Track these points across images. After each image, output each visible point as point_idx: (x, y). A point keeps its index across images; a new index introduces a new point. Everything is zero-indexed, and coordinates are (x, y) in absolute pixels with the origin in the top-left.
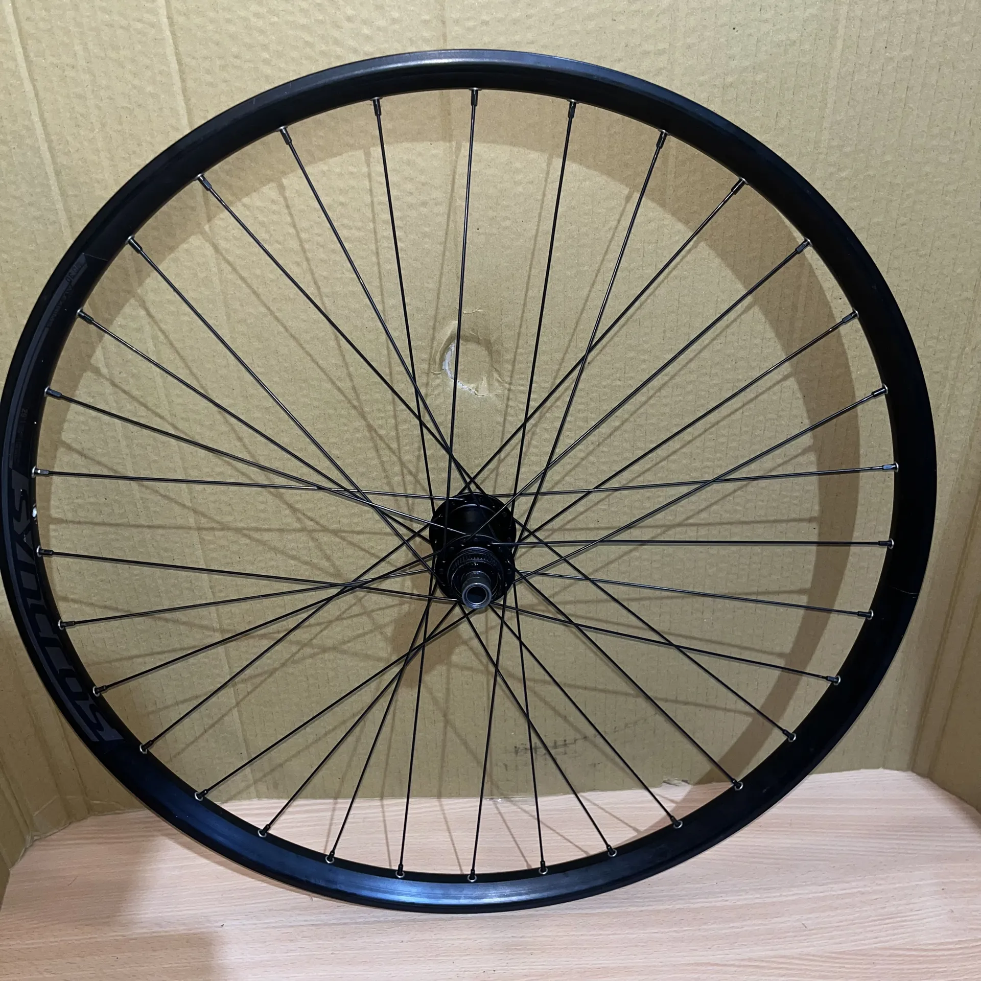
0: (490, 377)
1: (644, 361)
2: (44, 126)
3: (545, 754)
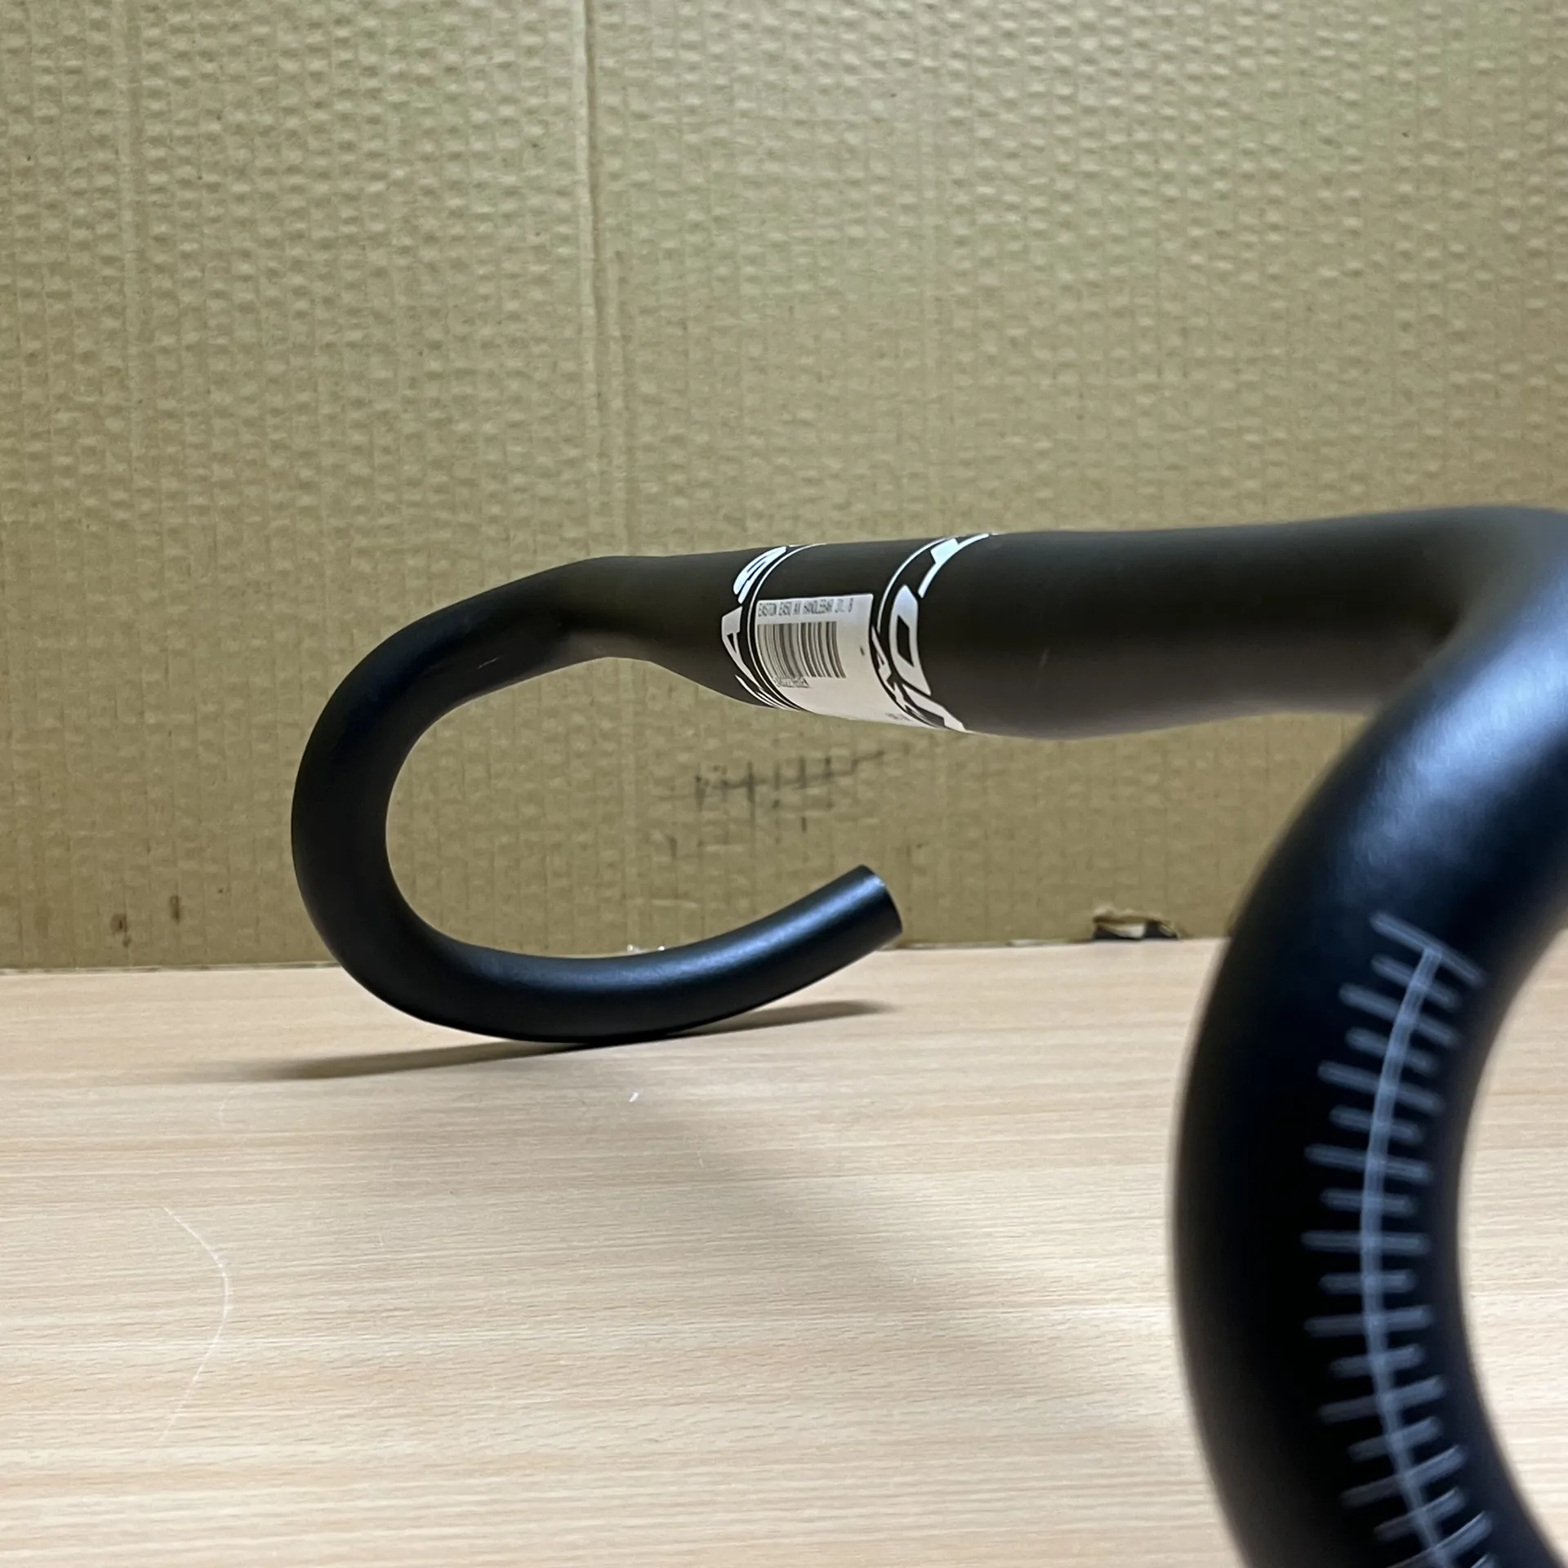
3: (776, 804)
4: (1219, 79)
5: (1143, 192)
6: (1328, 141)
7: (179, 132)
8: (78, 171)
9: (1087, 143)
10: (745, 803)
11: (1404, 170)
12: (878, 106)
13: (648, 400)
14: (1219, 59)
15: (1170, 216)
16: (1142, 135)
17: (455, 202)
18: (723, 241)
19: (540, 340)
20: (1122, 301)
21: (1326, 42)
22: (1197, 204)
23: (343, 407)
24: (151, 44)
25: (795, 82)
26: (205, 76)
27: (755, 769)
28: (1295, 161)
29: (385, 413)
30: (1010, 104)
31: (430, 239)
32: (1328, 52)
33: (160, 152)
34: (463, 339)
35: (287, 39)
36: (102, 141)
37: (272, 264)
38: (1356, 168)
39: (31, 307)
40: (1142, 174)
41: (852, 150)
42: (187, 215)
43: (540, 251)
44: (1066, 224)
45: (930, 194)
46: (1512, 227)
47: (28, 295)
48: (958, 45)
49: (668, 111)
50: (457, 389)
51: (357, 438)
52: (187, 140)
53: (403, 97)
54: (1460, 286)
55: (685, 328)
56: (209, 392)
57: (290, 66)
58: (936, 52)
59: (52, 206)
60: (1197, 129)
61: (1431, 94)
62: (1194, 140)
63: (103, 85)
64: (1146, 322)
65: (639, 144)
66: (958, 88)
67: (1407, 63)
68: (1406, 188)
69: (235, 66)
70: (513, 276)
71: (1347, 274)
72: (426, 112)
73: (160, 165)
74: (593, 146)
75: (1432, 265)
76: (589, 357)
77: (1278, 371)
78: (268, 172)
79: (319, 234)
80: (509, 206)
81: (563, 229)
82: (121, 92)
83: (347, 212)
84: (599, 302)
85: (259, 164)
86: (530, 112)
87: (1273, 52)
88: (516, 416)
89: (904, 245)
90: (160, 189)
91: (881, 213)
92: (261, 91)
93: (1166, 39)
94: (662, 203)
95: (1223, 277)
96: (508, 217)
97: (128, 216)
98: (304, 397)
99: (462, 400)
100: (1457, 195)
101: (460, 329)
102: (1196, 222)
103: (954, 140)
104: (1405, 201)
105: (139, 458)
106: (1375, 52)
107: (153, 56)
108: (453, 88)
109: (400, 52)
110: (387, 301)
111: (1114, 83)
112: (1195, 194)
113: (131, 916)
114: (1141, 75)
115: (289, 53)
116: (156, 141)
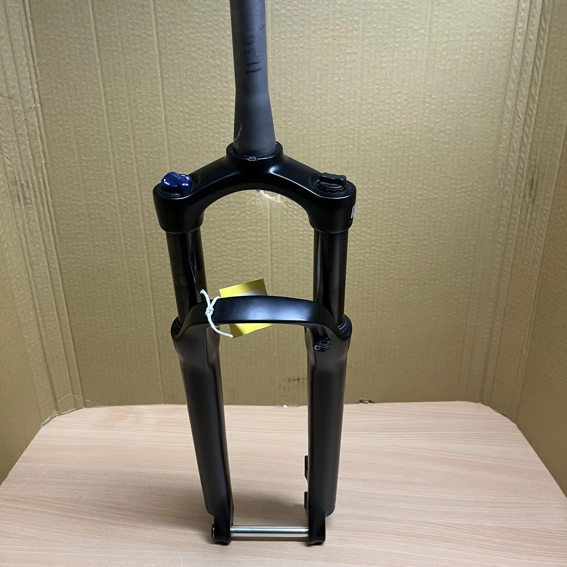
2: (102, 75)
3: (303, 383)
4: (392, 262)
5: (376, 282)
6: (413, 273)
9: (366, 273)
10: (297, 382)
11: (427, 278)
15: (381, 286)
16: (377, 272)
20: (371, 300)
22: (387, 284)
27: (299, 377)
28: (406, 276)
32: (414, 257)
38: (418, 278)
40: (376, 278)
44: (361, 287)
46: (447, 288)
49: (286, 267)
53: (236, 265)
54: (436, 298)
57: (215, 259)
60: (387, 270)
61: (434, 265)
64: (375, 304)
65: (280, 273)
67: (430, 259)
68: (427, 281)
71: (414, 296)
74: (272, 273)
75: (431, 294)
77: (400, 312)
86: (260, 267)
87: (404, 257)
93: (383, 255)
94: (285, 283)
95: (391, 296)
100: (437, 282)
102: (386, 287)
104: (427, 284)
106: (423, 257)
108: (246, 263)
109: (235, 257)
111: (372, 262)
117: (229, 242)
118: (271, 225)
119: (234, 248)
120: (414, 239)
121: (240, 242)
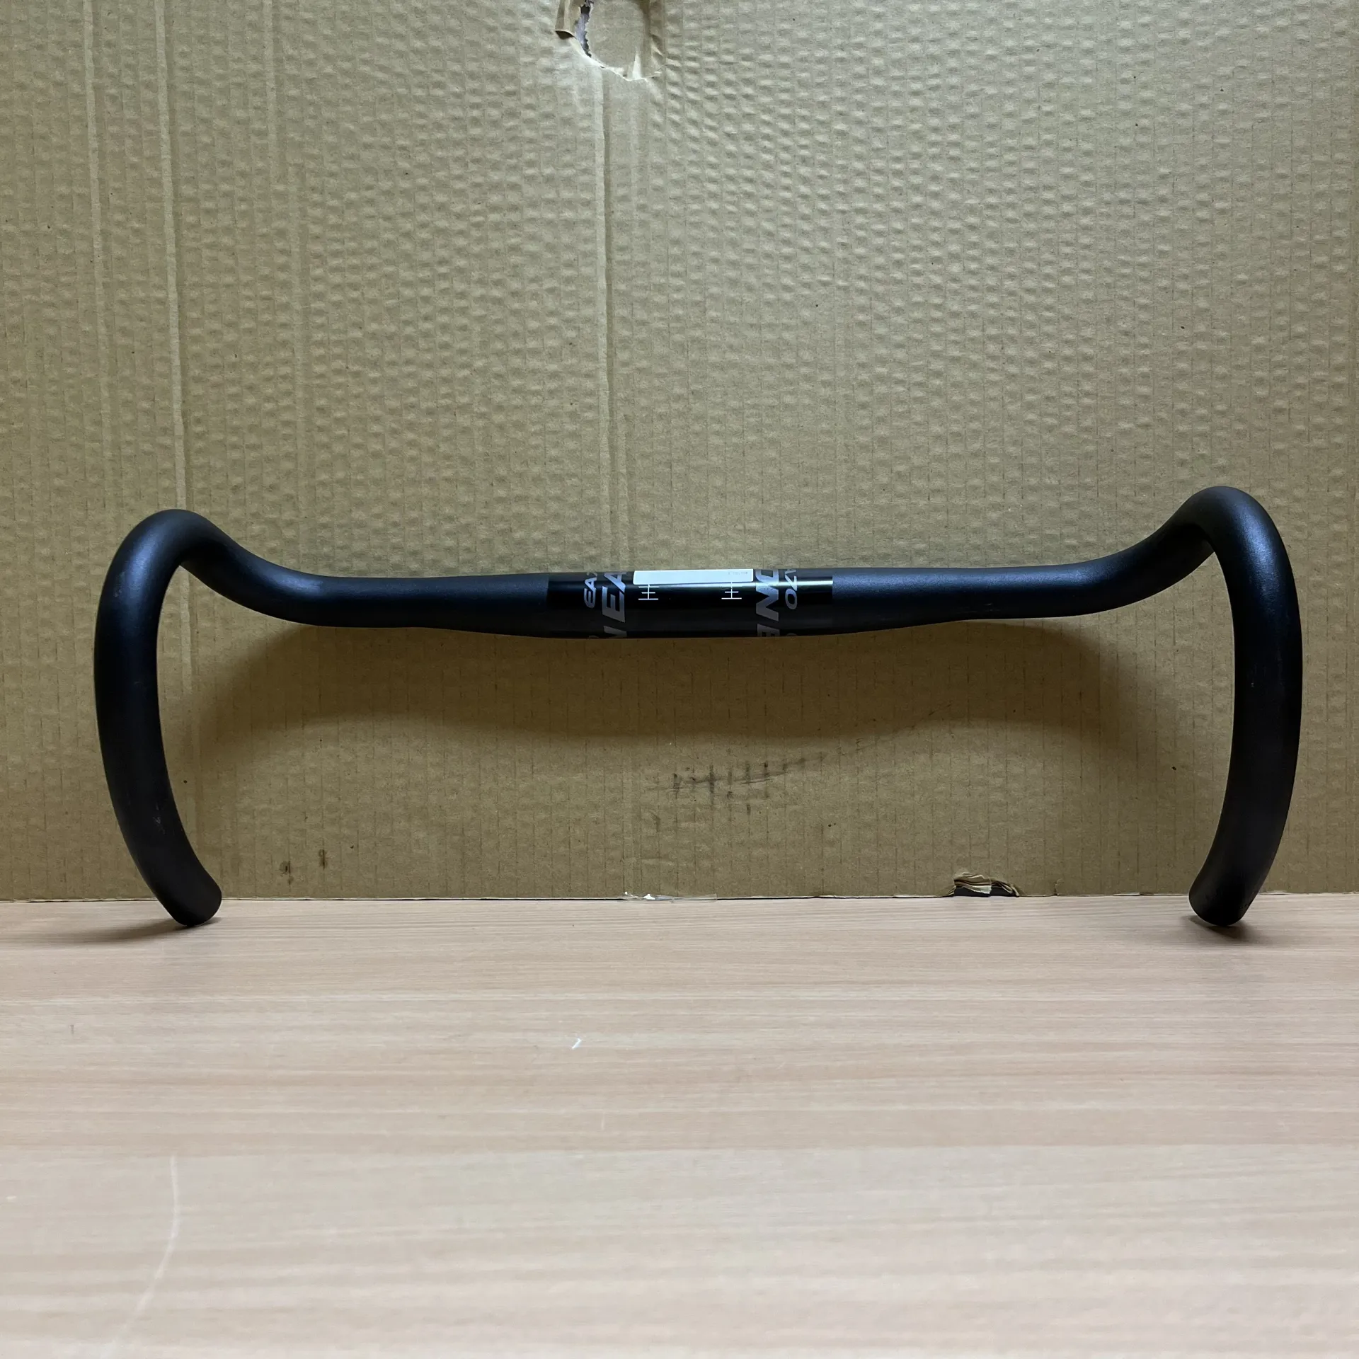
0: (645, 49)
1: (878, 16)
3: (730, 794)
4: (1047, 291)
5: (993, 370)
6: (1126, 333)
7: (334, 338)
8: (267, 364)
9: (953, 337)
10: (708, 793)
11: (1181, 353)
12: (806, 313)
13: (644, 516)
14: (1048, 277)
15: (1011, 387)
16: (992, 331)
17: (516, 383)
18: (697, 407)
19: (574, 475)
20: (977, 446)
21: (1125, 264)
22: (1032, 377)
23: (439, 520)
24: (316, 279)
25: (749, 298)
26: (354, 300)
27: (714, 769)
28: (1102, 348)
29: (468, 525)
30: (899, 311)
31: (500, 408)
32: (1126, 271)
33: (321, 351)
34: (520, 475)
35: (406, 275)
36: (284, 344)
37: (393, 425)
38: (1147, 352)
39: (235, 455)
40: (993, 358)
41: (787, 343)
42: (339, 393)
43: (573, 416)
44: (938, 393)
45: (842, 374)
46: (1261, 392)
47: (235, 447)
48: (863, 271)
49: (662, 319)
50: (516, 508)
51: (449, 542)
52: (338, 343)
53: (483, 313)
54: (1221, 434)
55: (671, 467)
56: (351, 511)
57: (407, 292)
58: (847, 276)
59: (251, 388)
60: (1032, 326)
61: (1202, 299)
62: (1030, 333)
63: (286, 307)
64: (995, 460)
65: (641, 342)
66: (862, 300)
67: (1185, 277)
68: (1183, 365)
69: (372, 293)
70: (555, 432)
71: (1139, 426)
72: (497, 322)
73: (321, 359)
74: (610, 344)
75: (1202, 419)
76: (606, 487)
77: (1089, 494)
78: (393, 364)
79: (424, 405)
80: (552, 385)
81: (589, 400)
82: (297, 312)
83: (444, 390)
84: (613, 449)
85: (387, 359)
86: (568, 321)
87: (1087, 271)
88: (556, 527)
89: (823, 408)
90: (322, 376)
91: (807, 386)
92: (388, 310)
93: (1011, 264)
94: (656, 382)
95: (1050, 429)
96: (551, 392)
97: (300, 394)
98: (414, 514)
99: (518, 516)
100: (1221, 370)
101: (518, 468)
102: (1032, 391)
103: (860, 336)
104: (1182, 375)
105: (304, 555)
106: (1160, 270)
107: (319, 287)
108: (516, 306)
109: (481, 282)
110: (469, 449)
111: (973, 294)
112: (1030, 371)
113: (293, 864)
114: (991, 289)
115: (407, 284)
116: (320, 344)
117: (461, 225)
118: (607, 163)
119: (476, 249)
120: (1123, 202)
121: (497, 227)
